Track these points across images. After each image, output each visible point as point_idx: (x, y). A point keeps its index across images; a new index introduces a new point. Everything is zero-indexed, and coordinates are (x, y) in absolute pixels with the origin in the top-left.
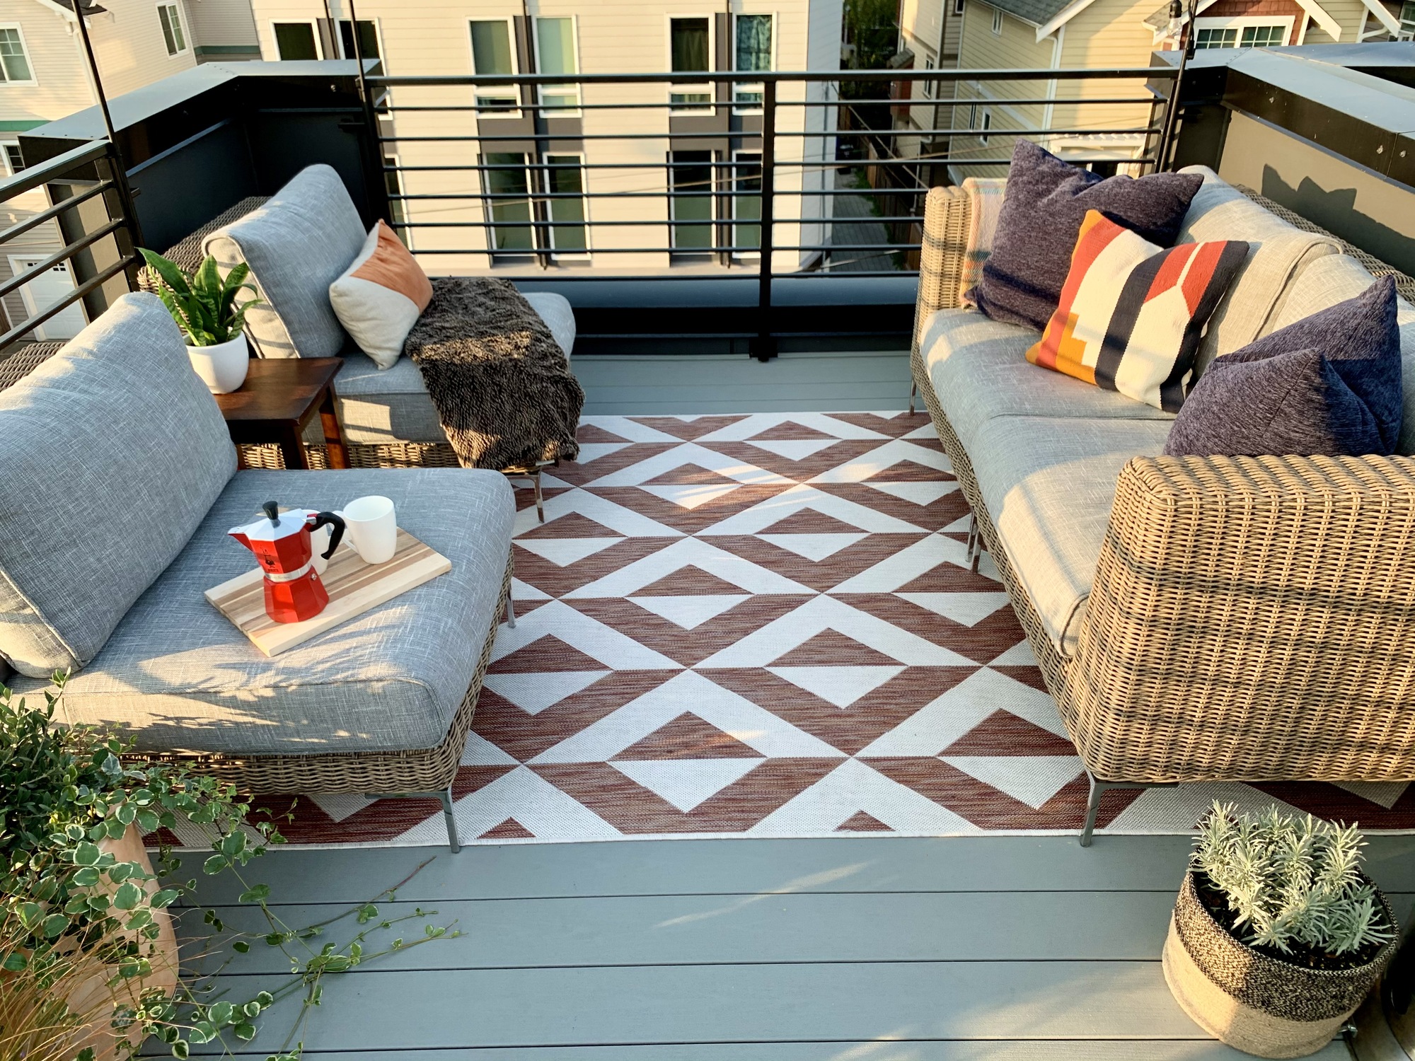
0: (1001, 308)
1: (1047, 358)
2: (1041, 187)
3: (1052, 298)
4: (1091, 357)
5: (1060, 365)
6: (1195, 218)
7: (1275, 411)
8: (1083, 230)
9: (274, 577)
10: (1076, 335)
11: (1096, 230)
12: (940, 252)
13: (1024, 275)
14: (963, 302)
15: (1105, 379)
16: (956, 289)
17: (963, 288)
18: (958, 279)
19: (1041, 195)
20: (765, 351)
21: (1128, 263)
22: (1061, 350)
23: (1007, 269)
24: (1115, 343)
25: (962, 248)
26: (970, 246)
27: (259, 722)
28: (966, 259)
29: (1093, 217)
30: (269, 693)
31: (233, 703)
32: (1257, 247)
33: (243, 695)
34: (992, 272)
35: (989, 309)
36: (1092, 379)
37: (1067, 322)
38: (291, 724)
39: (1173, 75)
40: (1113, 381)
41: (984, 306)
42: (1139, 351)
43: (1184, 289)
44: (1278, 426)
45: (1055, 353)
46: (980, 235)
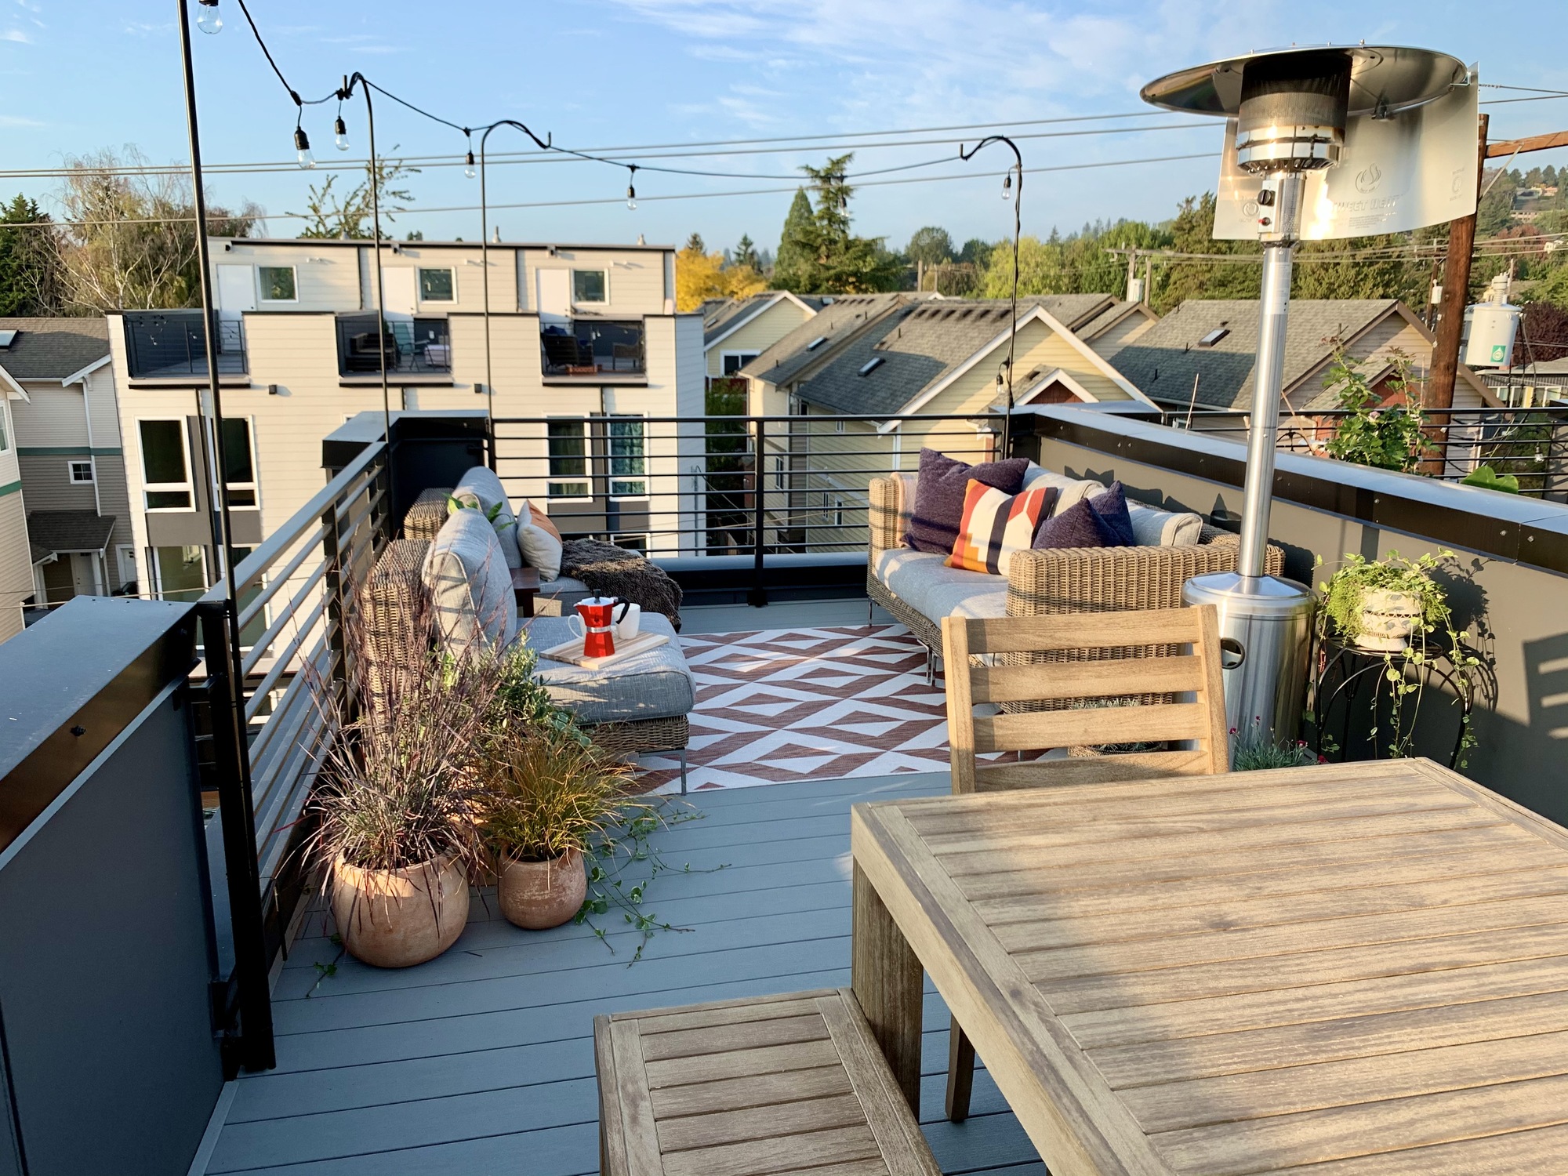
0: (925, 542)
1: (958, 561)
2: (940, 471)
3: (955, 531)
4: (983, 555)
5: (966, 564)
6: (1028, 484)
7: (1074, 528)
8: (968, 490)
9: (593, 630)
10: (973, 544)
11: (975, 488)
12: (882, 515)
13: (937, 520)
14: (900, 544)
15: (992, 567)
16: (894, 537)
17: (899, 535)
18: (895, 530)
19: (940, 475)
20: (759, 600)
21: (996, 503)
22: (965, 554)
23: (926, 517)
24: (995, 546)
25: (895, 512)
26: (900, 509)
27: (597, 700)
28: (899, 518)
29: (972, 483)
30: (605, 682)
31: (585, 689)
32: (1062, 490)
33: (591, 684)
34: (917, 521)
35: (917, 544)
36: (985, 569)
37: (966, 538)
38: (614, 700)
39: (1003, 417)
40: (996, 567)
41: (913, 543)
42: (1008, 549)
43: (1028, 512)
44: (1076, 535)
45: (962, 557)
46: (906, 503)
